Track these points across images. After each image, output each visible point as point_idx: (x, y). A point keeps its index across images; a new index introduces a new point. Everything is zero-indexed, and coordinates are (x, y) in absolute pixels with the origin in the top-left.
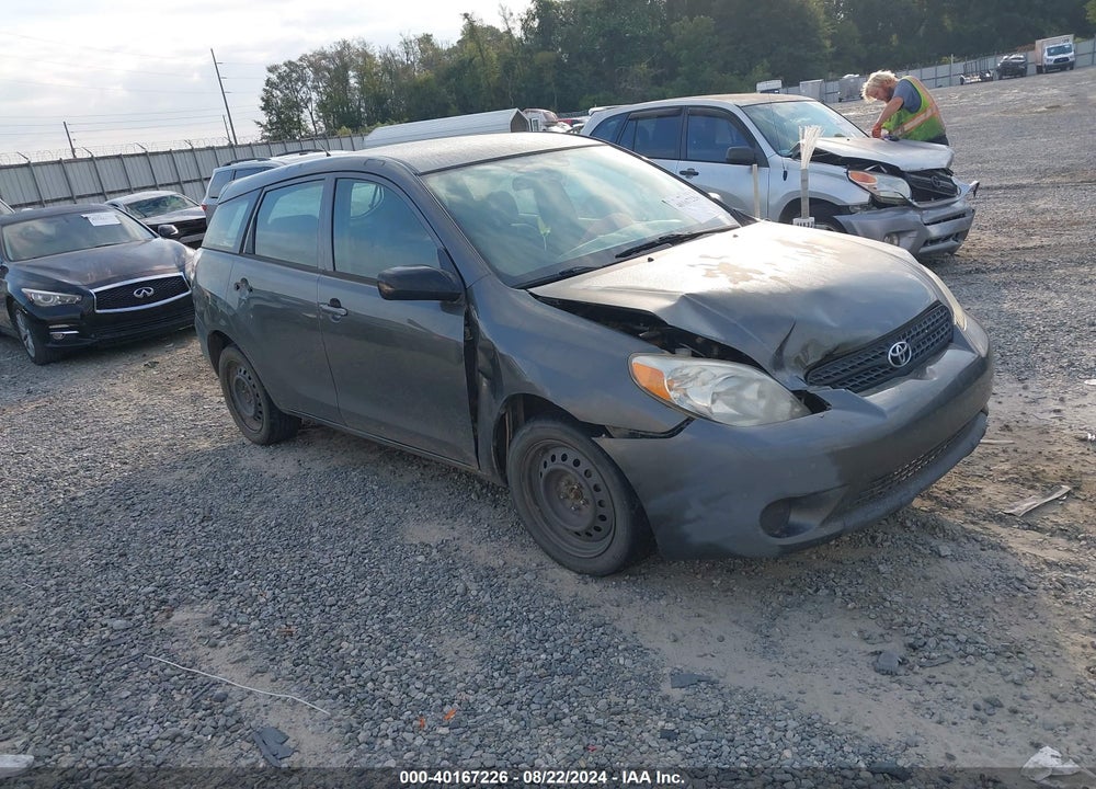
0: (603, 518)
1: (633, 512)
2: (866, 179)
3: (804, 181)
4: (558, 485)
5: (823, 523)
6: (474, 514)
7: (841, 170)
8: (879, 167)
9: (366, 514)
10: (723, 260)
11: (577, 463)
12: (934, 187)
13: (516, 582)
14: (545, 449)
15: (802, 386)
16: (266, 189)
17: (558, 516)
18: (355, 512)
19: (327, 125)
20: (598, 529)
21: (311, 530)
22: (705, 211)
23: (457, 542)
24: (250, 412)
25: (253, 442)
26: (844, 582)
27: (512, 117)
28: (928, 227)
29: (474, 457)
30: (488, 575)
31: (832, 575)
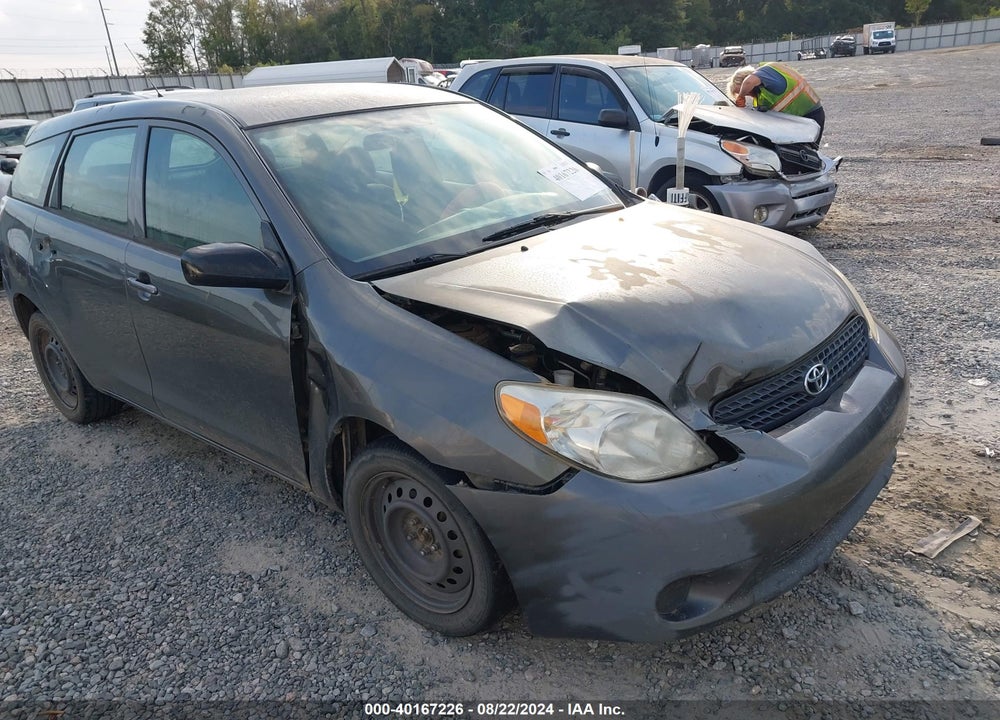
0: (458, 570)
1: (495, 572)
2: (738, 150)
3: (681, 150)
4: (404, 523)
5: (729, 601)
6: (308, 531)
7: (714, 139)
8: (751, 138)
9: (182, 527)
10: (611, 255)
11: (428, 502)
12: (802, 161)
13: (350, 638)
14: (391, 480)
15: (709, 423)
16: (75, 133)
17: (404, 560)
18: (170, 523)
19: (210, 62)
20: (452, 581)
21: (112, 547)
22: (586, 186)
23: (283, 573)
24: (64, 387)
25: (69, 420)
26: (744, 650)
27: (388, 67)
28: (796, 201)
29: (304, 476)
30: (316, 627)
31: (728, 639)
